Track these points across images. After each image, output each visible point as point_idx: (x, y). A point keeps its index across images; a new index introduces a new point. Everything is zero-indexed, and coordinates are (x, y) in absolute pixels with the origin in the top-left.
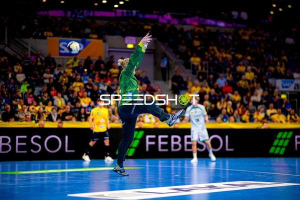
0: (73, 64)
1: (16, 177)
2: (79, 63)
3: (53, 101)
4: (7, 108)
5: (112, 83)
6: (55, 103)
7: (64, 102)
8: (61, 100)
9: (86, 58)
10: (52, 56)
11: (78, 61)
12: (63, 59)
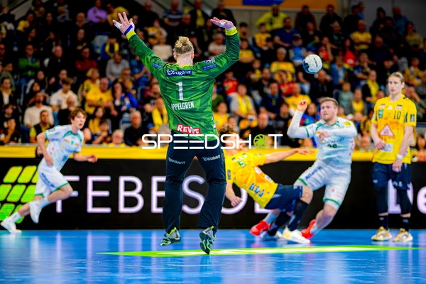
0: (271, 23)
1: (154, 261)
2: (285, 21)
3: (228, 102)
4: (135, 118)
5: (357, 63)
6: (233, 107)
7: (251, 106)
8: (245, 101)
9: (299, 9)
10: (227, 7)
11: (282, 15)
12: (251, 11)
